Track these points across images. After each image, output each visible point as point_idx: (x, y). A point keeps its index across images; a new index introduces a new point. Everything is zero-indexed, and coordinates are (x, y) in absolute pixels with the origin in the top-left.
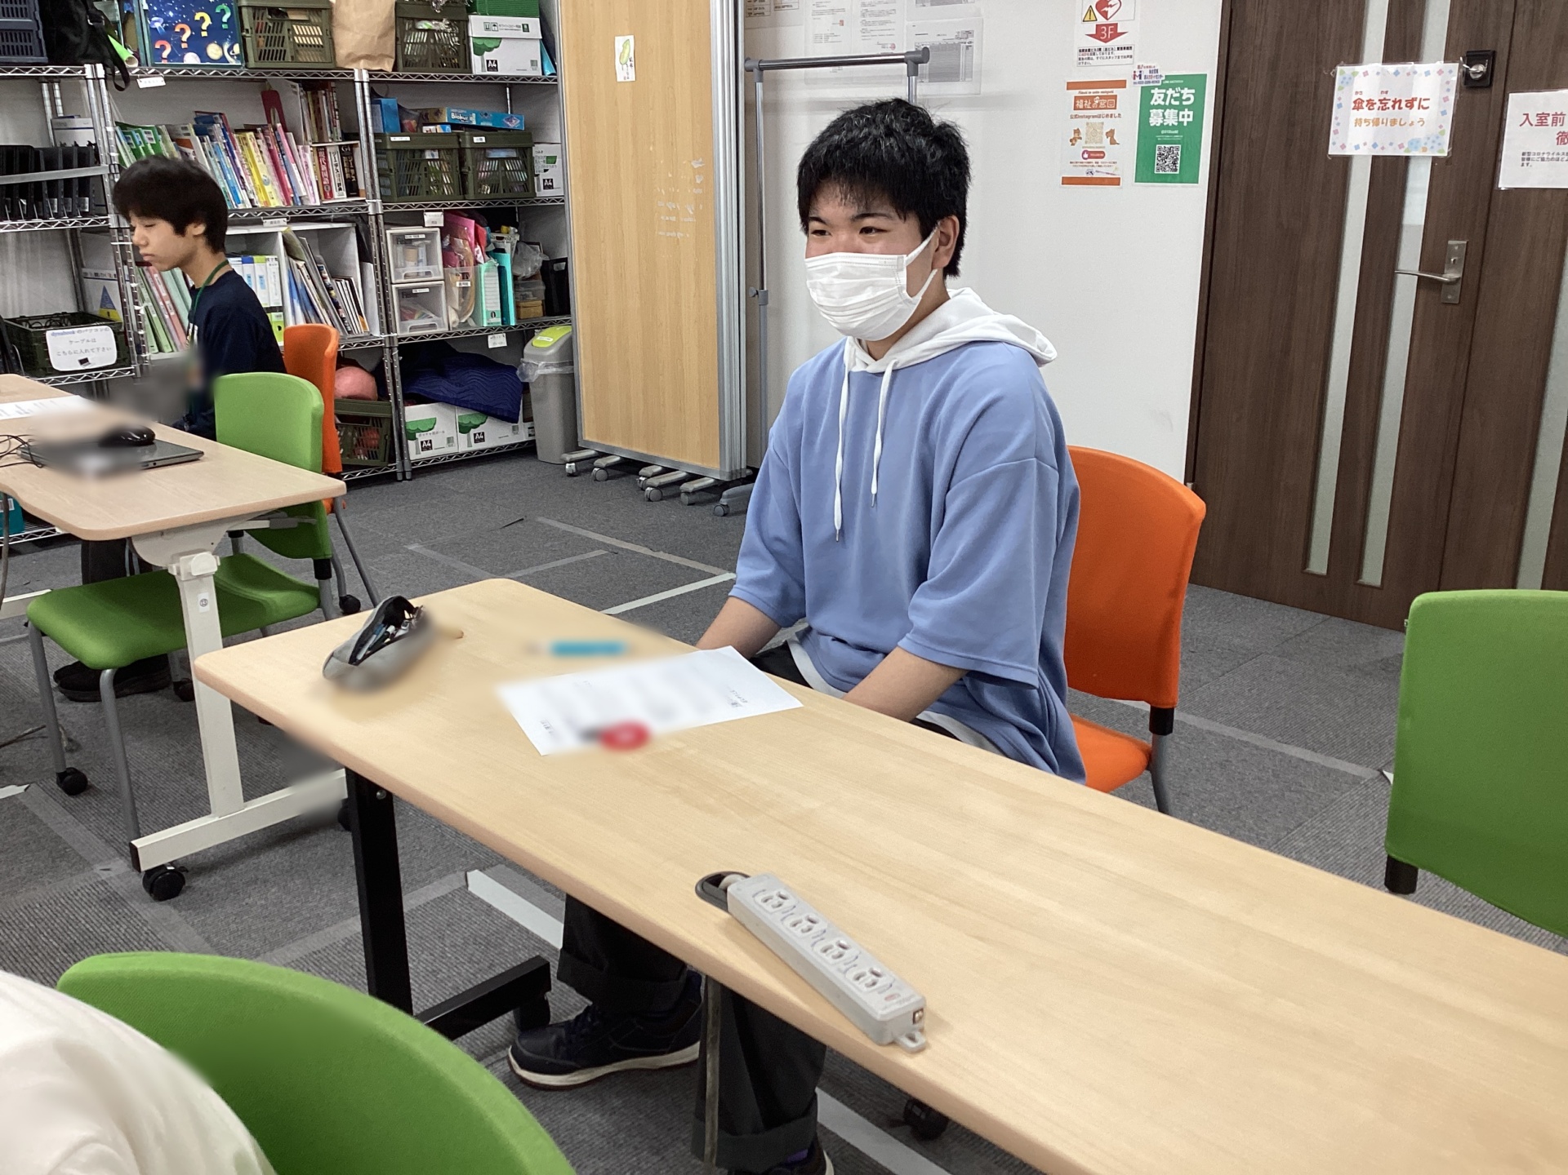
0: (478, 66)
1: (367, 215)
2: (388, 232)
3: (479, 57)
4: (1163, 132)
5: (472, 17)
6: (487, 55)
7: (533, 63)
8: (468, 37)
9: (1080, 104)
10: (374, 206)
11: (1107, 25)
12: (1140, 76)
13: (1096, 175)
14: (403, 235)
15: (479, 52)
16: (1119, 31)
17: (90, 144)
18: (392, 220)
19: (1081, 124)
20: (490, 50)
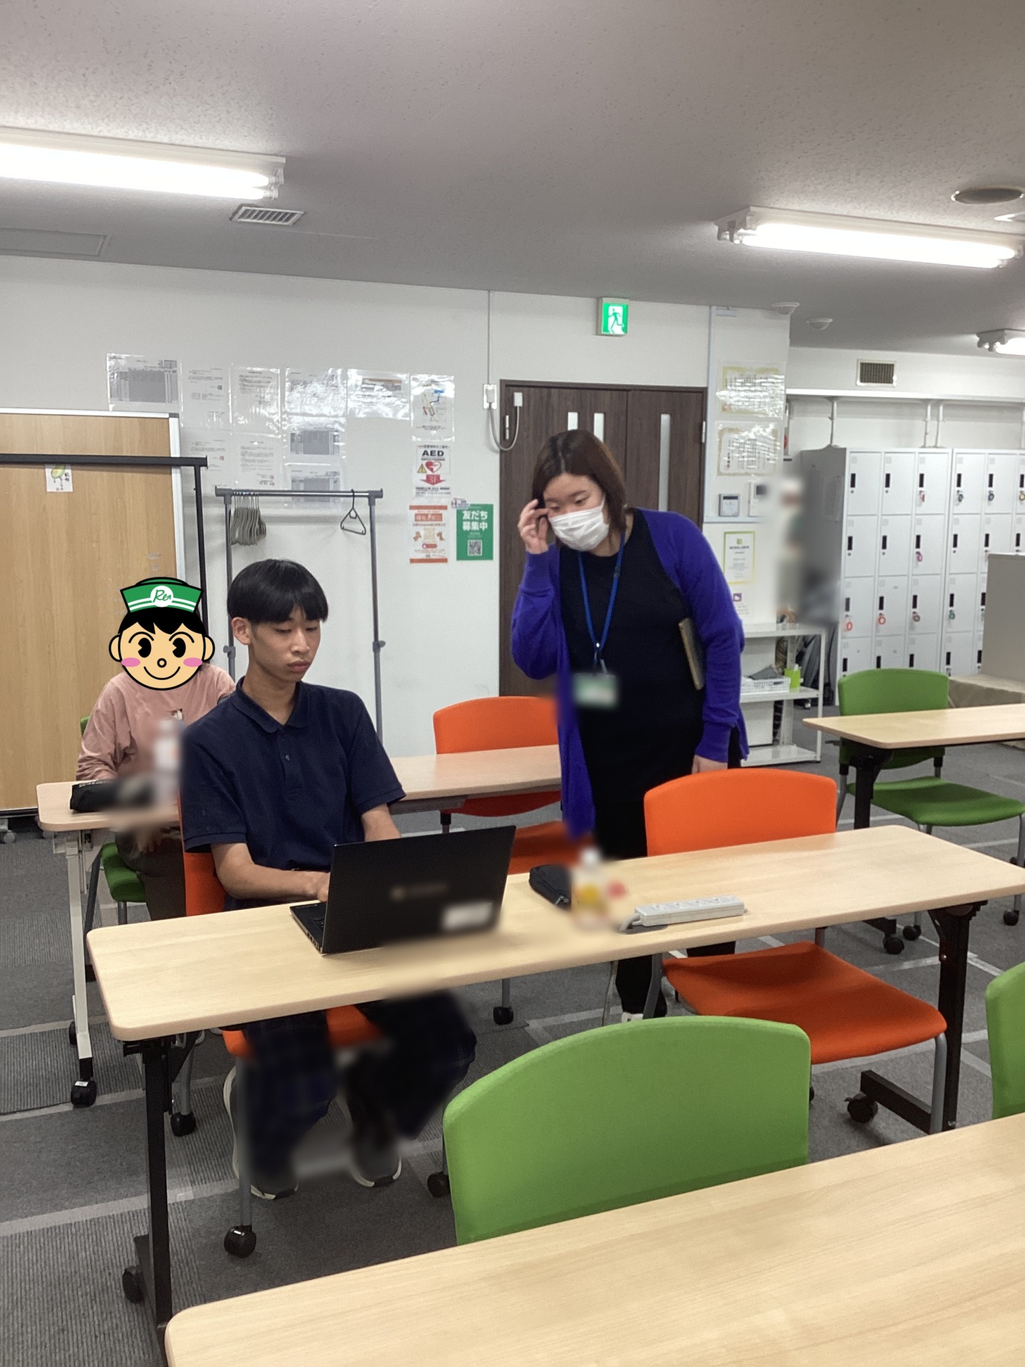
4: (471, 533)
9: (419, 518)
11: (434, 476)
12: (456, 504)
13: (432, 557)
16: (441, 479)
19: (420, 529)
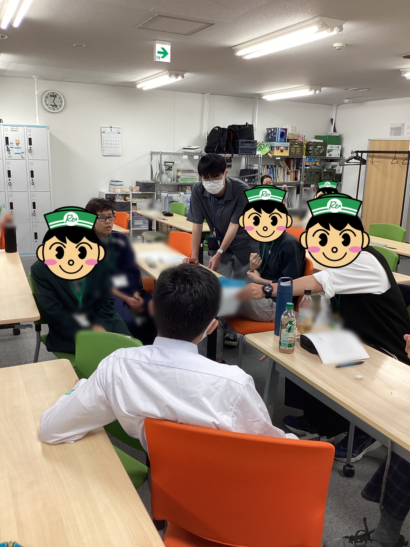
0: (328, 155)
1: (300, 185)
2: (304, 188)
3: (328, 153)
5: (328, 145)
6: (330, 153)
7: (339, 154)
8: (327, 149)
10: (302, 183)
14: (306, 189)
15: (328, 152)
17: (256, 169)
18: (305, 186)
20: (330, 152)
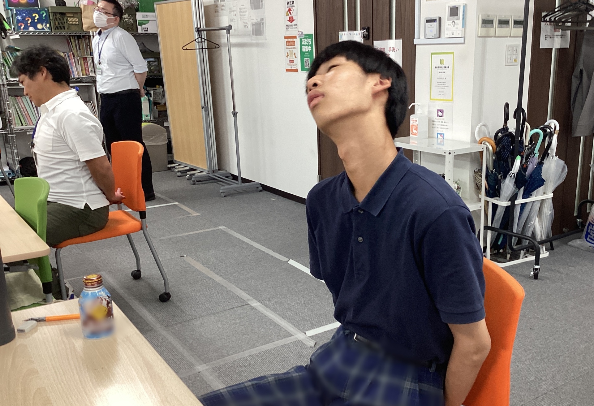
0: (140, 30)
4: (306, 54)
5: (137, 13)
8: (136, 20)
9: (288, 44)
11: (291, 17)
12: (299, 34)
13: (293, 68)
15: (141, 25)
16: (294, 19)
19: (288, 51)
20: (145, 24)
